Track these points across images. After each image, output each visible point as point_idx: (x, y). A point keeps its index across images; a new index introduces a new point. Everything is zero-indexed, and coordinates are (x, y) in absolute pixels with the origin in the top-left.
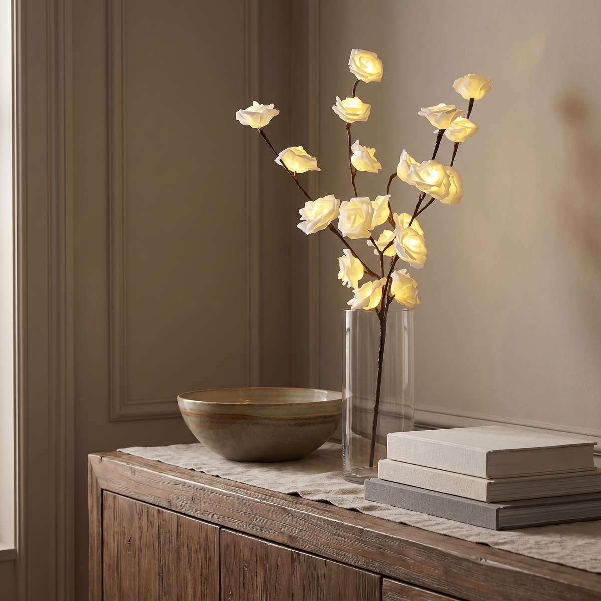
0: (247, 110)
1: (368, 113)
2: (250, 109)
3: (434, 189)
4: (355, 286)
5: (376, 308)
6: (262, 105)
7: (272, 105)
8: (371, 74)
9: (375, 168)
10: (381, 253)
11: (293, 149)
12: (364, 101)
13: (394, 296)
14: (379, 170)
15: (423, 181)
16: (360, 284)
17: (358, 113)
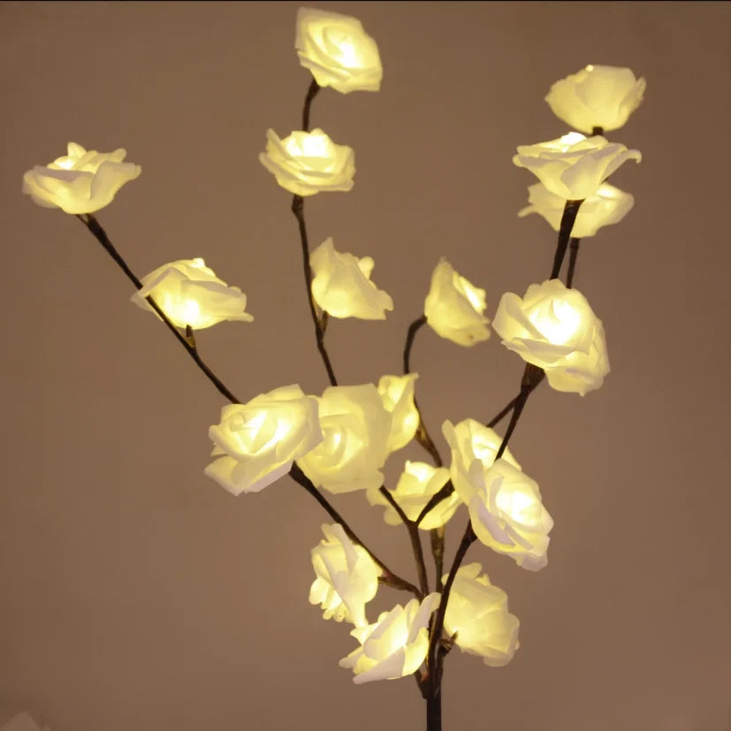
0: (51, 166)
1: (351, 170)
2: (62, 164)
3: (572, 359)
4: (359, 618)
5: (418, 673)
6: (94, 153)
7: (119, 155)
8: (355, 72)
9: (377, 307)
10: (413, 527)
11: (181, 266)
12: (338, 139)
13: (455, 636)
14: (387, 312)
15: (541, 337)
16: (372, 612)
17: (327, 170)
